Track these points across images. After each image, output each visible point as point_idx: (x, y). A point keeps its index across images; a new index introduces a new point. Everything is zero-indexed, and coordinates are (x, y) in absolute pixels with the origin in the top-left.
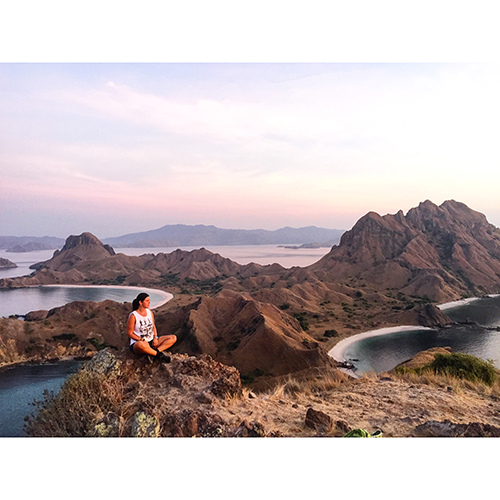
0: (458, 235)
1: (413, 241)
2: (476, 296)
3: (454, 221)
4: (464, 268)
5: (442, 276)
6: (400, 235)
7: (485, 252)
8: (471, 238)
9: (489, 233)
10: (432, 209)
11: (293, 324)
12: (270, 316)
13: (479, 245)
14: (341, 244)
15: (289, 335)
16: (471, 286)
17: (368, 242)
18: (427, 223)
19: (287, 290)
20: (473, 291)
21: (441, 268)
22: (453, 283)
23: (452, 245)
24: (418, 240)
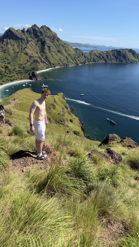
0: (46, 42)
1: (30, 43)
2: (51, 67)
3: (46, 35)
4: (48, 56)
5: (40, 59)
6: (24, 40)
7: (56, 50)
8: (51, 44)
9: (58, 41)
10: (37, 29)
13: (54, 46)
16: (50, 63)
17: (11, 43)
20: (51, 65)
21: (40, 56)
22: (44, 62)
23: (44, 46)
24: (31, 43)
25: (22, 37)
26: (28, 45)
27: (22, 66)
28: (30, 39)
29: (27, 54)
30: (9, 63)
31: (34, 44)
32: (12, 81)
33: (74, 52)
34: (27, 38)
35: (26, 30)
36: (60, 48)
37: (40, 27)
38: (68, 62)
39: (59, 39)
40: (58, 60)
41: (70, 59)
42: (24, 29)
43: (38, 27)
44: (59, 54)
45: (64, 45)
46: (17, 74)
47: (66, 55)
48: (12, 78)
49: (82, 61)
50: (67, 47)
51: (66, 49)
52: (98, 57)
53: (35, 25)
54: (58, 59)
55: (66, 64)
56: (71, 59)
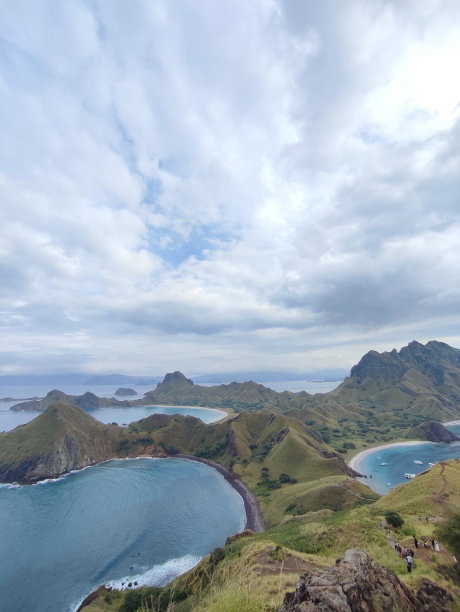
0: (446, 366)
3: (440, 356)
5: (438, 399)
10: (420, 347)
11: (316, 436)
12: (295, 428)
14: (351, 374)
18: (418, 358)
21: (436, 393)
22: (450, 404)
23: (442, 374)
24: (412, 371)
25: (393, 363)
26: (406, 375)
27: (401, 413)
28: (408, 365)
29: (406, 391)
30: (373, 407)
31: (419, 373)
32: (387, 440)
34: (402, 364)
35: (398, 351)
37: (424, 344)
42: (394, 350)
46: (394, 427)
48: (387, 436)
53: (415, 343)
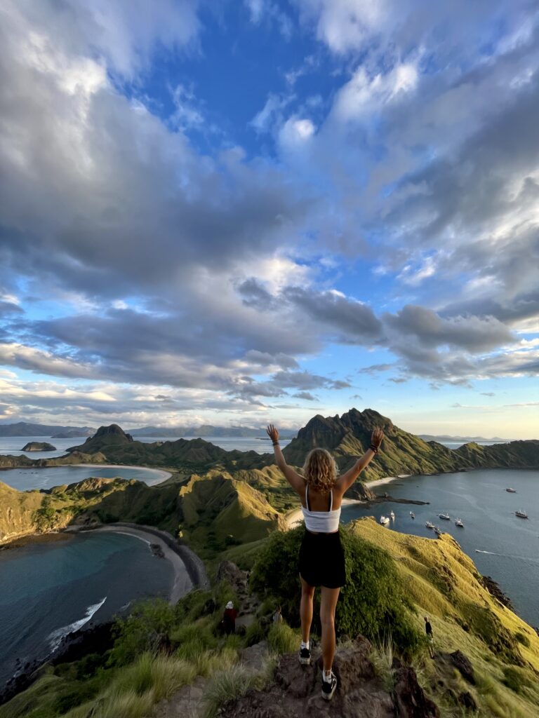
1: (347, 436)
2: (391, 476)
3: (372, 423)
6: (337, 431)
7: (393, 444)
9: (394, 431)
10: (357, 414)
11: (261, 498)
12: (244, 492)
13: (388, 439)
14: (298, 436)
15: (256, 507)
16: (385, 469)
17: (316, 436)
18: (355, 424)
19: (258, 471)
20: (388, 472)
22: (374, 466)
24: (350, 436)
25: (334, 427)
31: (354, 437)
33: (427, 449)
34: (342, 428)
35: (340, 417)
36: (401, 442)
37: (361, 410)
38: (421, 466)
39: (397, 428)
40: (402, 463)
41: (423, 460)
42: (337, 416)
43: (359, 412)
44: (401, 452)
45: (407, 437)
47: (413, 452)
49: (451, 464)
50: (413, 440)
51: (412, 443)
52: (482, 456)
53: (354, 410)
54: (398, 459)
55: (418, 470)
56: (426, 460)
